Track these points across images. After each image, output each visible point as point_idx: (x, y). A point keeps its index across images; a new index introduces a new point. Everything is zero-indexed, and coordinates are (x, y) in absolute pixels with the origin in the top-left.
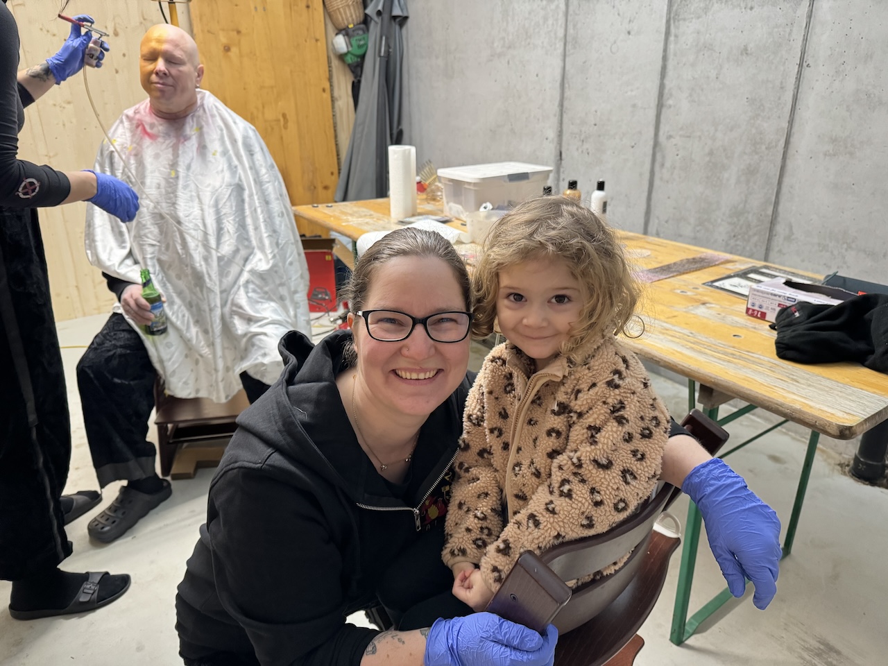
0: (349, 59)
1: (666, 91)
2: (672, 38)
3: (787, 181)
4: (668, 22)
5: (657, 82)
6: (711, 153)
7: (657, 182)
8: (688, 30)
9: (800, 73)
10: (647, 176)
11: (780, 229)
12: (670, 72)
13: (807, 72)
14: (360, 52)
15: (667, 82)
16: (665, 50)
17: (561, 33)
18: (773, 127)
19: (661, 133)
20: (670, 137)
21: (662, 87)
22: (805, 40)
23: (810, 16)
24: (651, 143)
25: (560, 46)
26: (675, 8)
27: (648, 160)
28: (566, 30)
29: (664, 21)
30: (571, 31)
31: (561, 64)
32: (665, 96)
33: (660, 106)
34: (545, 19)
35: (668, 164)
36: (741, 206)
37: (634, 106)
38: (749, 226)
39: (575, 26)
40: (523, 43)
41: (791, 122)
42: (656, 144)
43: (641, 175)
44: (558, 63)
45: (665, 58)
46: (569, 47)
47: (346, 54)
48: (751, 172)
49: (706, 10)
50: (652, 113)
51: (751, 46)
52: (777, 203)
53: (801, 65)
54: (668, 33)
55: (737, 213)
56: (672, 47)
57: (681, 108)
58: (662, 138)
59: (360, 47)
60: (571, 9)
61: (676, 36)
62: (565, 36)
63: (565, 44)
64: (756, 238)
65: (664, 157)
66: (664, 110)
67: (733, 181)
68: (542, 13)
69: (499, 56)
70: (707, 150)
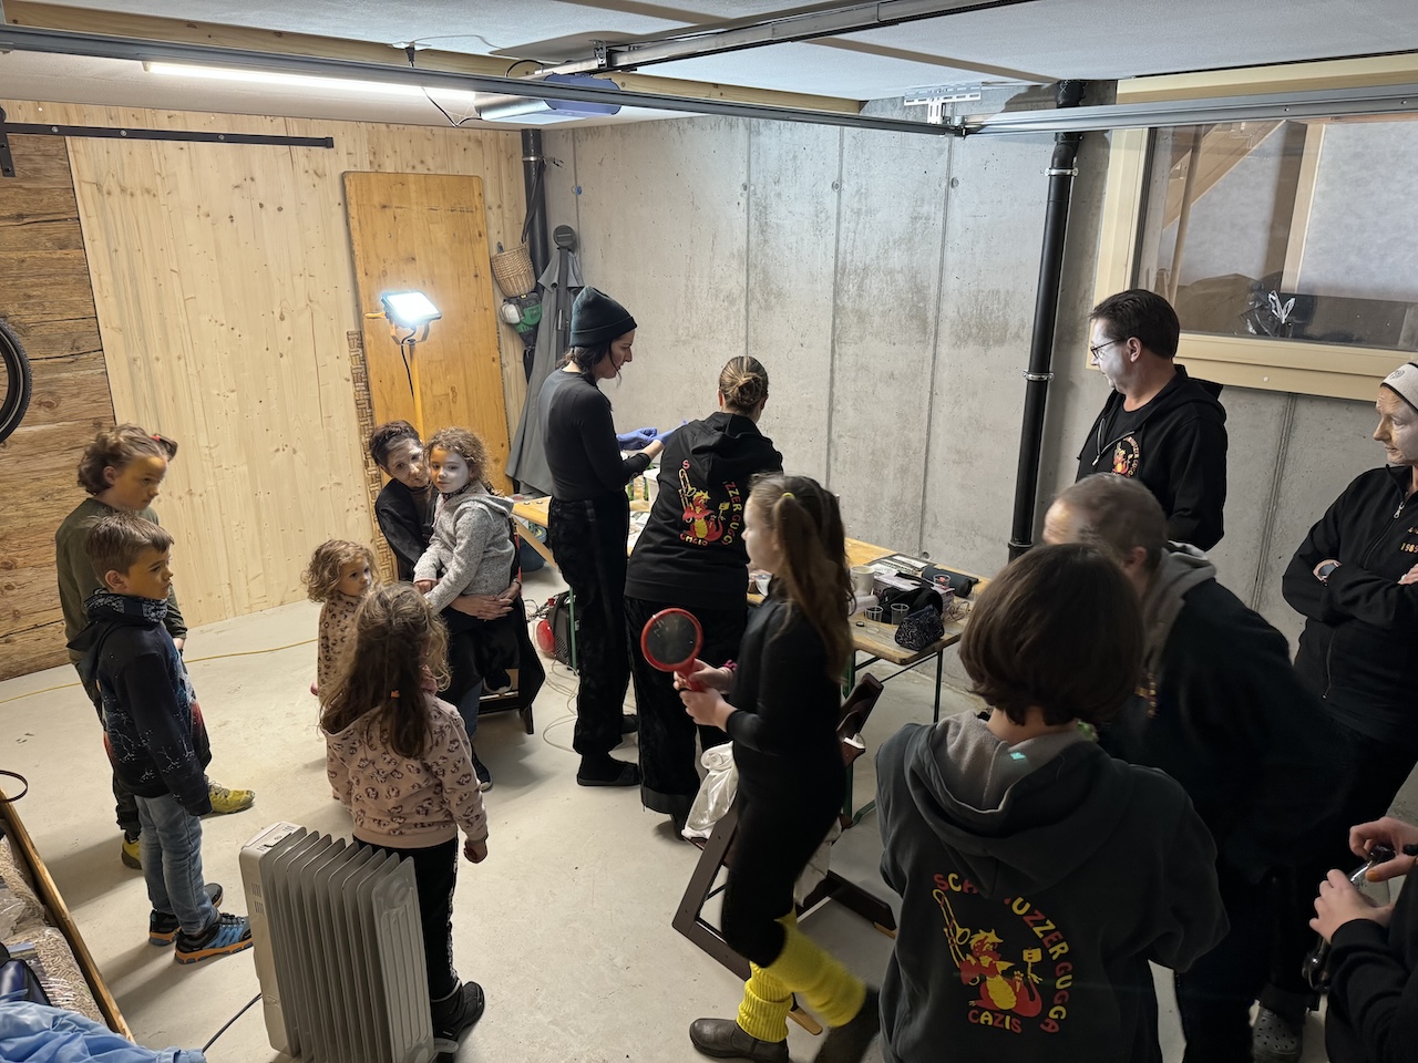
0: (521, 329)
1: (835, 398)
2: (837, 356)
3: (930, 480)
4: (833, 342)
5: (828, 389)
6: (873, 453)
7: (833, 473)
8: (848, 352)
9: (931, 398)
10: (824, 467)
11: (928, 516)
12: (837, 383)
13: (936, 398)
14: (534, 322)
15: (835, 390)
16: (832, 365)
17: (743, 334)
18: (916, 437)
19: (833, 432)
20: (840, 436)
21: (831, 394)
22: (933, 374)
23: (934, 358)
24: (826, 439)
26: (837, 332)
27: (824, 453)
29: (830, 341)
30: (751, 334)
32: (835, 402)
33: (831, 410)
34: (728, 319)
35: (840, 459)
36: (899, 497)
37: (810, 406)
38: (906, 514)
41: (929, 434)
42: (830, 441)
43: (819, 465)
45: (832, 371)
47: (518, 324)
48: (904, 471)
49: (861, 338)
50: (825, 415)
51: (896, 372)
52: (924, 497)
53: (931, 393)
54: (833, 352)
55: (897, 503)
56: (837, 362)
57: (848, 415)
58: (834, 436)
59: (532, 316)
60: (751, 315)
61: (840, 355)
64: (911, 525)
65: (837, 453)
66: (834, 413)
67: (891, 477)
68: (724, 313)
69: (684, 342)
70: (870, 451)
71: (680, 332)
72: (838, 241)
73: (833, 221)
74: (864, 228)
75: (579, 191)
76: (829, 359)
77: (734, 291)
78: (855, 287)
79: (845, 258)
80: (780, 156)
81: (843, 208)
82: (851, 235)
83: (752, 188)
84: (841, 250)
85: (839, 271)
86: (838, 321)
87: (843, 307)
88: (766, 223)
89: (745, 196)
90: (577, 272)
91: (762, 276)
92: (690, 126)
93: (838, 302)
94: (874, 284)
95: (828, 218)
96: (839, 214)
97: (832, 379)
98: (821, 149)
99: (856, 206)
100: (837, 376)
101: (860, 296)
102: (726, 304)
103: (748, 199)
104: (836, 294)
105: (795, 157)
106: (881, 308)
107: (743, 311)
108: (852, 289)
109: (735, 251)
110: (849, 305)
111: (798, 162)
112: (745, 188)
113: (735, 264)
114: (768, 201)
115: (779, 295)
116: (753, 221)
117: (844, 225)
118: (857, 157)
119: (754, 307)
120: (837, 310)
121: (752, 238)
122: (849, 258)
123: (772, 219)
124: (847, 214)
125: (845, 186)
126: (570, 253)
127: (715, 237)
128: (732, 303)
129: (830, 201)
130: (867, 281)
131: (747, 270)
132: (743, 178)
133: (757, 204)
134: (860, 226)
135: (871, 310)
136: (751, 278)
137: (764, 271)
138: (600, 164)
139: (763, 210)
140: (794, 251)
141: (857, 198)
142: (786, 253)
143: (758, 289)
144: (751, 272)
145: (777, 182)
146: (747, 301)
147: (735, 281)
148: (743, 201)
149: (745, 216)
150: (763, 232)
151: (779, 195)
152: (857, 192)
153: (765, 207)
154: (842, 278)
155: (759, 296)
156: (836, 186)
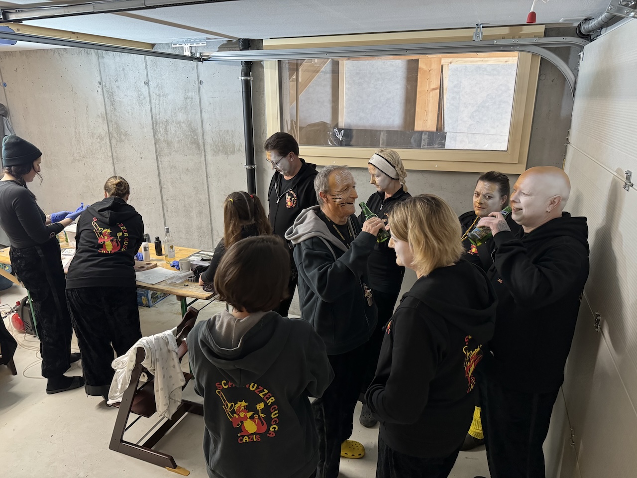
1: (162, 182)
2: (160, 162)
4: (157, 156)
5: (158, 178)
6: (185, 206)
7: (167, 217)
8: (165, 160)
9: (207, 179)
10: (162, 215)
11: (214, 232)
12: (162, 175)
13: (209, 179)
15: (161, 178)
16: (158, 166)
17: (110, 154)
18: (203, 197)
19: (164, 198)
20: (167, 200)
21: (160, 181)
22: (206, 168)
23: (206, 161)
24: (161, 202)
25: (111, 159)
26: (158, 151)
27: (161, 209)
28: (112, 153)
29: (155, 155)
30: (114, 154)
31: (113, 167)
32: (162, 184)
33: (161, 188)
34: (101, 147)
35: (169, 210)
36: (200, 225)
37: (150, 187)
38: (204, 232)
39: (116, 152)
40: (91, 156)
41: (209, 196)
43: (159, 215)
44: (111, 167)
45: (158, 169)
46: (115, 160)
48: (200, 213)
49: (170, 154)
50: (158, 190)
51: (189, 168)
52: (211, 224)
53: (207, 177)
54: (157, 161)
55: (200, 228)
56: (160, 165)
57: (169, 190)
58: (165, 200)
60: (113, 145)
61: (161, 162)
62: (112, 155)
63: (113, 159)
64: (208, 237)
65: (167, 208)
66: (163, 189)
67: (195, 216)
68: (98, 144)
69: (79, 160)
70: (183, 205)
71: (75, 155)
72: (151, 109)
73: (148, 99)
74: (163, 102)
75: (5, 85)
76: (156, 164)
77: (102, 133)
78: (163, 130)
79: (156, 116)
80: (116, 68)
81: (151, 93)
82: (157, 106)
83: (104, 84)
84: (154, 113)
85: (154, 123)
86: (157, 146)
87: (159, 139)
88: (114, 100)
89: (101, 87)
90: (10, 127)
91: (115, 126)
92: (65, 53)
93: (156, 137)
94: (172, 128)
95: (145, 98)
96: (150, 96)
97: (159, 173)
98: (136, 66)
99: (157, 92)
100: (161, 172)
101: (166, 134)
102: (99, 140)
103: (103, 89)
104: (155, 133)
105: (124, 69)
106: (177, 139)
107: (108, 143)
108: (162, 131)
109: (100, 114)
110: (162, 138)
111: (126, 72)
112: (100, 84)
113: (100, 120)
114: (113, 90)
115: (126, 135)
116: (106, 99)
117: (153, 101)
118: (155, 70)
119: (114, 141)
120: (156, 141)
121: (107, 108)
122: (158, 117)
123: (116, 98)
124: (154, 96)
125: (151, 83)
126: (4, 118)
127: (87, 107)
128: (102, 139)
129: (144, 90)
130: (169, 127)
131: (107, 123)
132: (98, 79)
133: (107, 91)
134: (161, 102)
135: (172, 140)
136: (110, 127)
137: (116, 123)
138: (16, 71)
139: (111, 94)
140: (130, 114)
141: (158, 88)
142: (127, 114)
143: (114, 132)
144: (109, 124)
145: (116, 81)
146: (110, 138)
147: (102, 129)
148: (100, 90)
149: (102, 97)
150: (113, 104)
151: (118, 87)
152: (157, 85)
153: (112, 93)
154: (156, 126)
155: (115, 135)
156: (146, 83)
